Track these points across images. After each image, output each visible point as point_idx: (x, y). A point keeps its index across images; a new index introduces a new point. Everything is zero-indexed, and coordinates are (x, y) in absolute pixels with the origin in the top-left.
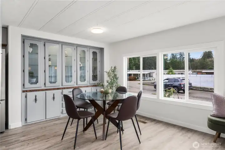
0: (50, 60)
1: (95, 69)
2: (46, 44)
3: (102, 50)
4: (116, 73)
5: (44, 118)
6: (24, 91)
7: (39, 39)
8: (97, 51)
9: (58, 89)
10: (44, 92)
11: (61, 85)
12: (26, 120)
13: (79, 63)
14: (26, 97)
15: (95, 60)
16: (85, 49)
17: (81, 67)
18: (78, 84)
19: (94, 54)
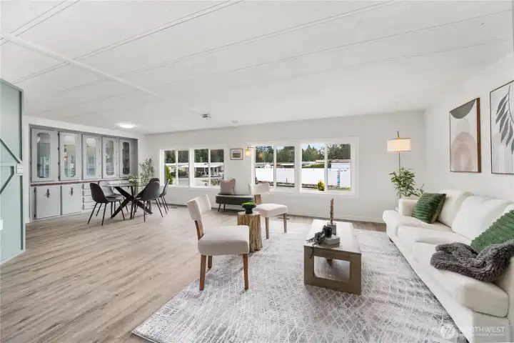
0: (65, 150)
1: (126, 161)
2: (62, 134)
3: (135, 141)
4: (152, 166)
5: (59, 214)
6: (32, 185)
7: (52, 129)
8: (129, 142)
9: (78, 183)
10: (59, 186)
11: (80, 178)
12: (35, 216)
13: (105, 154)
14: (35, 191)
15: (126, 151)
16: (113, 140)
17: (107, 160)
18: (104, 177)
19: (126, 145)
